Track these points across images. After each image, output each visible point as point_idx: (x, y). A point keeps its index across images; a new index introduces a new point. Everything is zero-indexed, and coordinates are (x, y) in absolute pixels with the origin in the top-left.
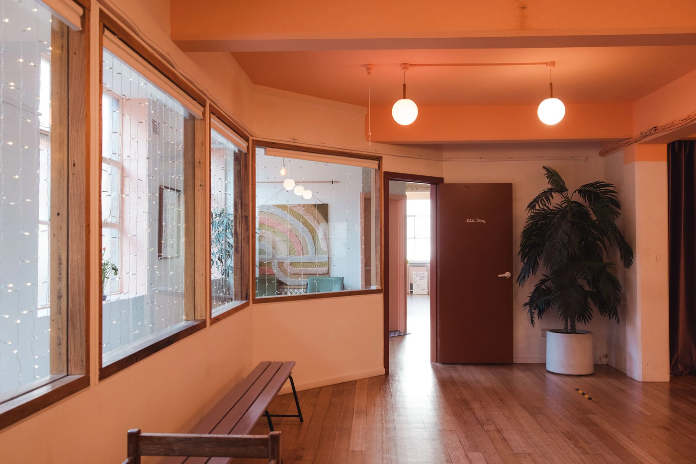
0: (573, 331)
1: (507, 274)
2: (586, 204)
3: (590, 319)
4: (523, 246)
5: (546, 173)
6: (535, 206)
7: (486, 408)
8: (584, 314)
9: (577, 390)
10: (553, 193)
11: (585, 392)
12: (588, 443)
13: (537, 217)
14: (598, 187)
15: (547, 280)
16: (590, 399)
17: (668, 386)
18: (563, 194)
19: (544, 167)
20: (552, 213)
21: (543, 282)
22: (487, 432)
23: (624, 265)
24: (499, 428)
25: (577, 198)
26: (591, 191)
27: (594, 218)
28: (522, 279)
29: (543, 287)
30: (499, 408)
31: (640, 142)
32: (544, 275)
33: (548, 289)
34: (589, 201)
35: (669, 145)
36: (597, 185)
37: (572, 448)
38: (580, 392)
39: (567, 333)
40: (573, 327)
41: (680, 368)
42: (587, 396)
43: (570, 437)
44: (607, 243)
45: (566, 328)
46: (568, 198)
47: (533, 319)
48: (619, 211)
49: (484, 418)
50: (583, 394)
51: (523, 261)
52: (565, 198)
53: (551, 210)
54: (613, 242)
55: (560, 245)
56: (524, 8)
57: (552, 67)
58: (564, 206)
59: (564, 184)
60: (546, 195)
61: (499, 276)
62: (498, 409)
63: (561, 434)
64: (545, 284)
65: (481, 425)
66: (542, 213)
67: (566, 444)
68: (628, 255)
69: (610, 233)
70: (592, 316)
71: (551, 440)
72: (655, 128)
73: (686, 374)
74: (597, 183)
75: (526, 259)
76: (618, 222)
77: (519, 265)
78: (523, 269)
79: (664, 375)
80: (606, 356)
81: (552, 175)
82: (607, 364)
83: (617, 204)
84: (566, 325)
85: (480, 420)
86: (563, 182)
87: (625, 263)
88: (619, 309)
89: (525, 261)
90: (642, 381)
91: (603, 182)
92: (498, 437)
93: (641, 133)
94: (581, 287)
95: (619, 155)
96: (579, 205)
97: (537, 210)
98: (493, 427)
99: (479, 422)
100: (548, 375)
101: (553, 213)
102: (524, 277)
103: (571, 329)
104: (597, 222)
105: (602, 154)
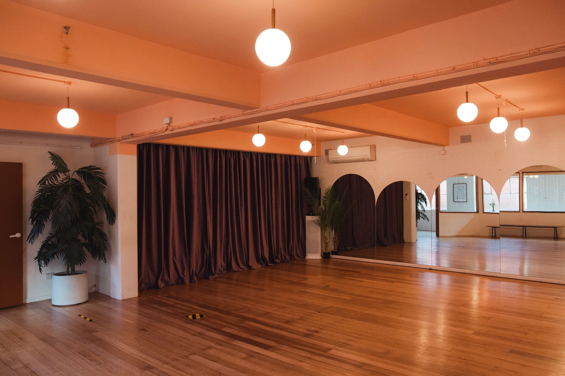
0: (74, 273)
1: (18, 235)
2: (82, 181)
3: (84, 262)
4: (33, 212)
5: (50, 156)
6: (45, 182)
7: (9, 349)
8: (81, 259)
9: (80, 316)
10: (59, 173)
11: (86, 316)
12: (98, 355)
13: (44, 190)
14: (92, 169)
15: (52, 238)
16: (91, 321)
17: (137, 299)
18: (66, 173)
19: (49, 152)
20: (56, 187)
21: (49, 239)
22: (16, 370)
23: (109, 223)
24: (26, 364)
25: (76, 176)
26: (85, 172)
27: (88, 191)
28: (32, 237)
29: (50, 242)
30: (20, 346)
31: (122, 142)
32: (50, 234)
33: (53, 243)
34: (84, 179)
35: (137, 145)
36: (90, 168)
37: (88, 363)
38: (82, 317)
39: (69, 275)
40: (73, 269)
41: (143, 286)
42: (88, 319)
43: (84, 354)
44: (97, 208)
45: (68, 271)
46: (69, 176)
47: (41, 267)
48: (105, 186)
49: (9, 359)
50: (85, 318)
51: (32, 223)
52: (67, 176)
53: (56, 185)
54: (102, 208)
55: (65, 211)
56: (67, 48)
57: (69, 86)
58: (65, 181)
59: (66, 166)
60: (53, 174)
61: (11, 236)
62: (20, 348)
63: (78, 354)
64: (51, 240)
65: (8, 366)
66: (49, 187)
67: (83, 361)
68: (112, 216)
69: (100, 201)
70: (86, 260)
71: (71, 361)
72: (132, 134)
73: (146, 289)
74: (90, 166)
75: (35, 221)
76: (105, 194)
77: (29, 227)
78: (32, 230)
79: (134, 293)
80: (95, 286)
81: (55, 158)
82: (96, 291)
83: (104, 182)
84: (68, 269)
85: (6, 361)
86: (66, 165)
87: (110, 221)
88: (106, 254)
89: (34, 223)
90: (121, 299)
91: (95, 166)
92: (27, 372)
93: (123, 136)
94: (79, 240)
95: (106, 149)
96: (77, 181)
97: (47, 185)
98: (20, 365)
99: (6, 364)
100: (54, 308)
101: (58, 187)
102: (33, 236)
103: (72, 271)
104: (91, 194)
105: (92, 146)
